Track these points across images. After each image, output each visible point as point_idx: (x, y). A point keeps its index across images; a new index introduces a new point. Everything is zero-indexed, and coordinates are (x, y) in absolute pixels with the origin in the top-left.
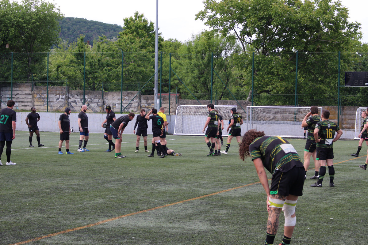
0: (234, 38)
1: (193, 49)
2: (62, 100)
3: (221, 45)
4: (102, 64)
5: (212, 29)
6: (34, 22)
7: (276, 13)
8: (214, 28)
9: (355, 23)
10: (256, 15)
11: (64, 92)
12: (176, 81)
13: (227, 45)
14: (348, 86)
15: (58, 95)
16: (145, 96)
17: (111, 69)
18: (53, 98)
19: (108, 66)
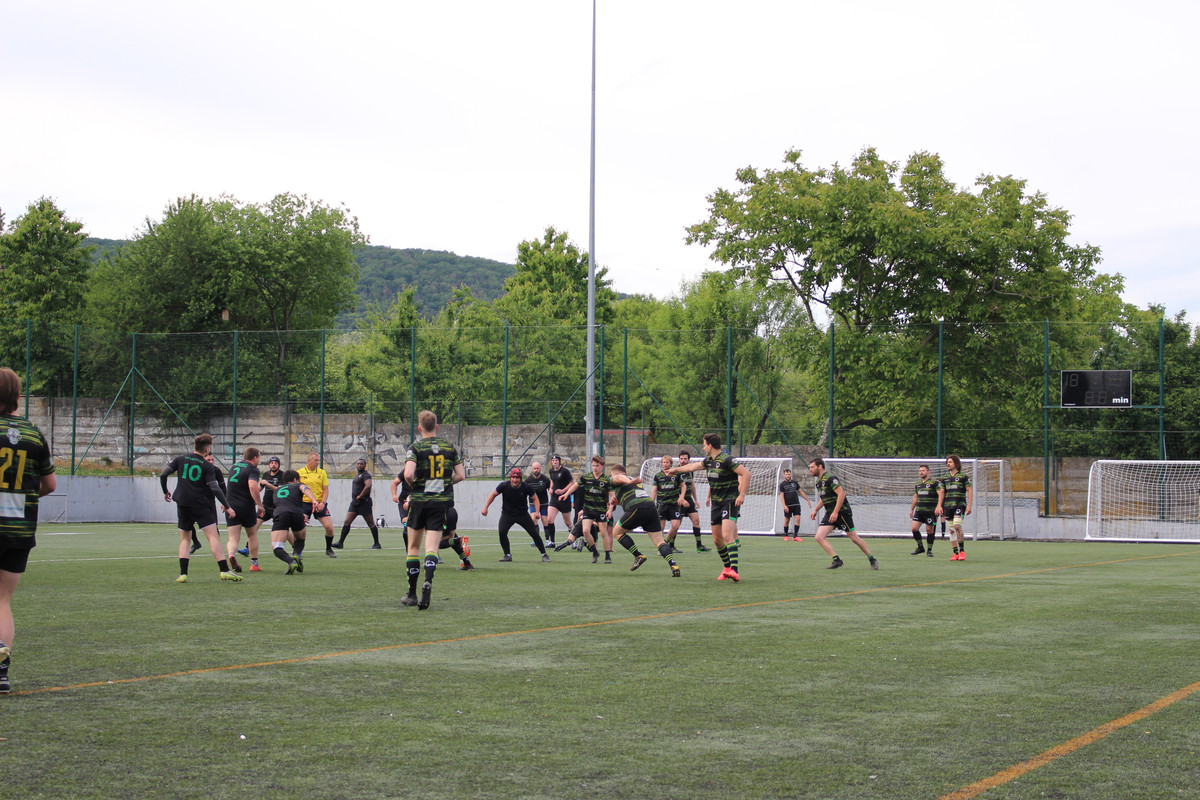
0: (783, 289)
1: (684, 317)
2: (360, 449)
3: (755, 308)
4: (460, 358)
5: (728, 266)
6: (292, 255)
7: (883, 226)
8: (733, 264)
9: (1085, 247)
10: (835, 232)
11: (364, 429)
12: (646, 400)
13: (771, 306)
14: (1070, 407)
15: (350, 436)
16: (565, 436)
17: (482, 370)
18: (335, 442)
19: (473, 361)
